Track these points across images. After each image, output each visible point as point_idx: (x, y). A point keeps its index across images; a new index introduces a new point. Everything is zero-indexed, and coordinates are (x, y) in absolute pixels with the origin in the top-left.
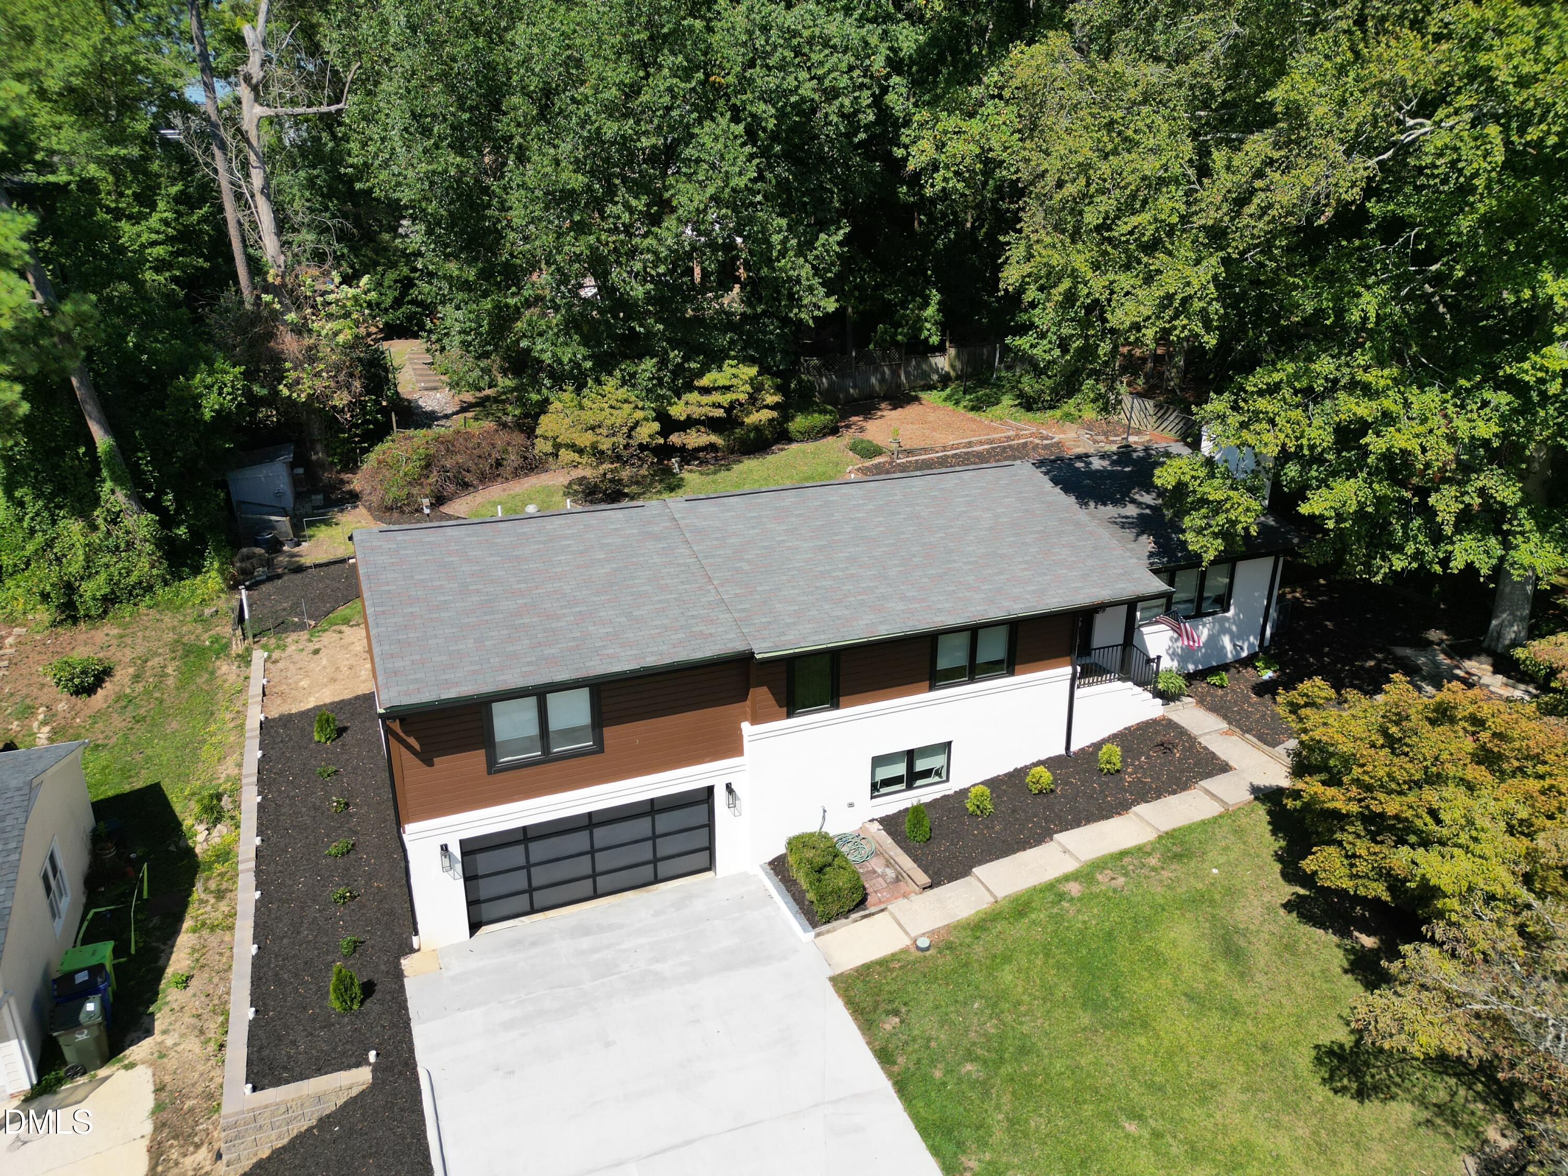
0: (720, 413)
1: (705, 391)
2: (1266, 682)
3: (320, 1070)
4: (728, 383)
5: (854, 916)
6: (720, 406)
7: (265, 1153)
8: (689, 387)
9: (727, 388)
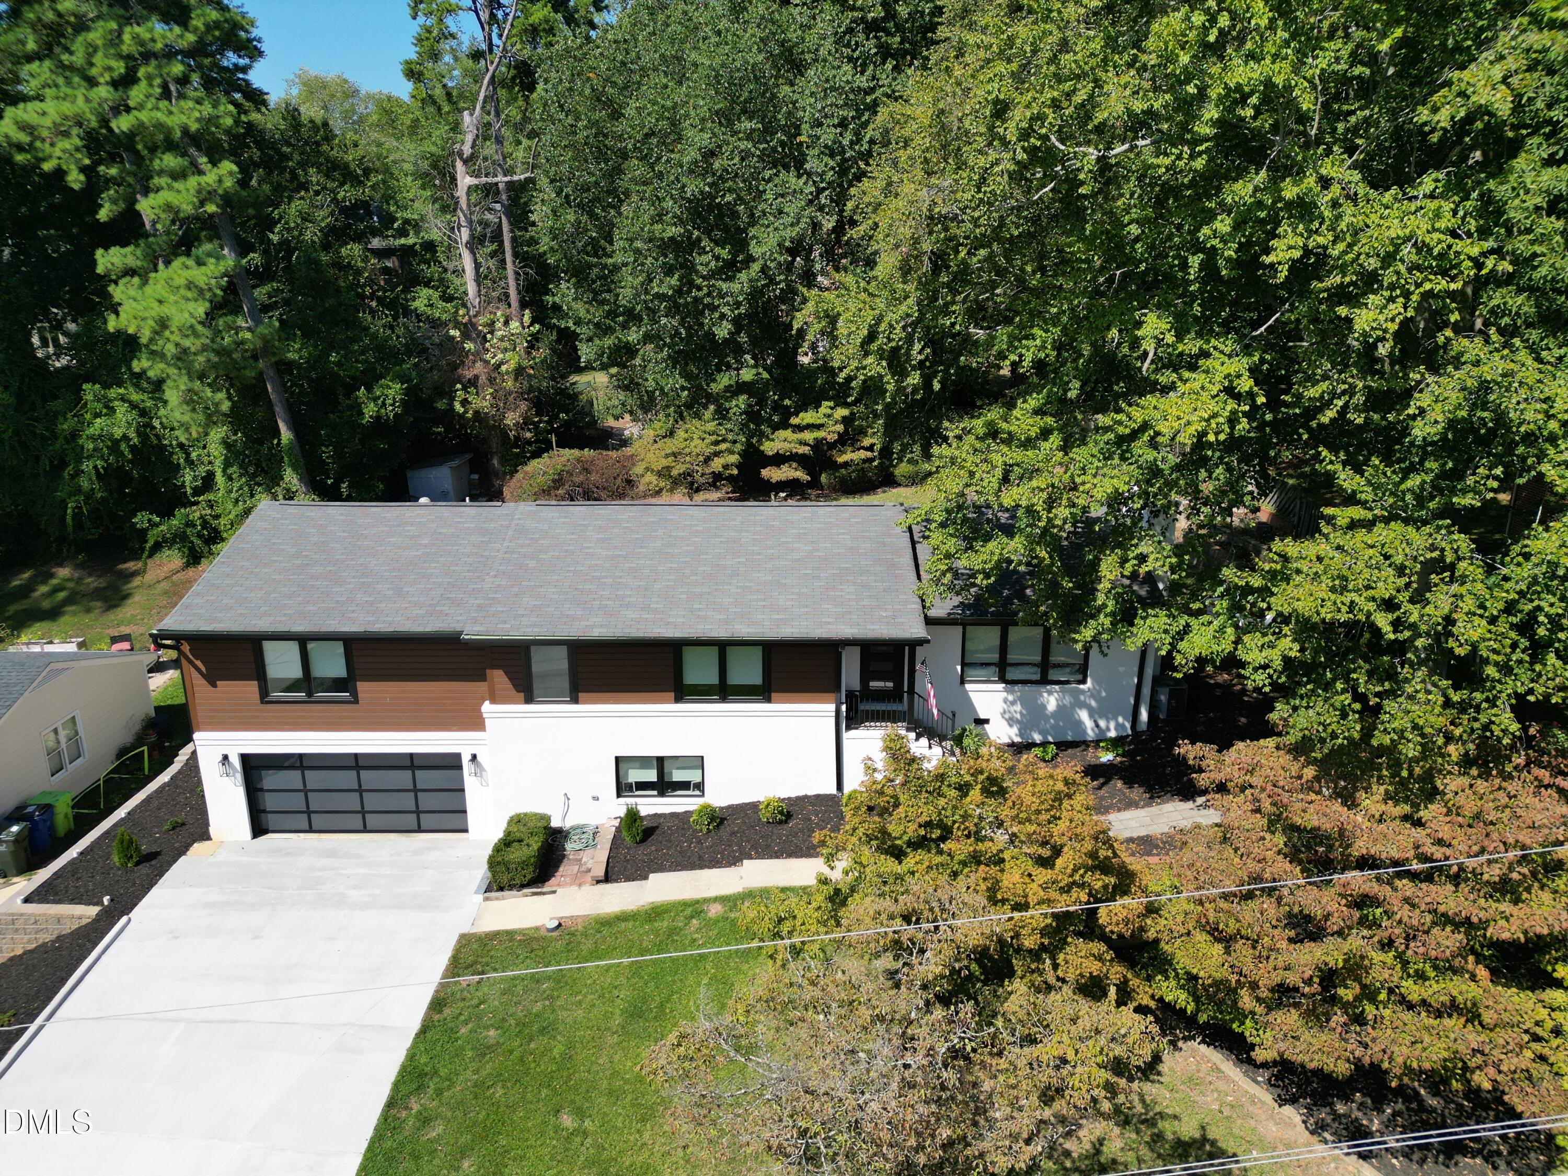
0: (806, 450)
1: (800, 428)
2: (1103, 765)
3: (72, 901)
4: (819, 422)
5: (526, 891)
6: (806, 444)
7: (19, 952)
8: (784, 424)
9: (819, 427)
